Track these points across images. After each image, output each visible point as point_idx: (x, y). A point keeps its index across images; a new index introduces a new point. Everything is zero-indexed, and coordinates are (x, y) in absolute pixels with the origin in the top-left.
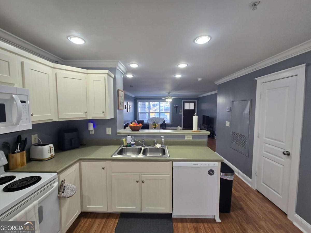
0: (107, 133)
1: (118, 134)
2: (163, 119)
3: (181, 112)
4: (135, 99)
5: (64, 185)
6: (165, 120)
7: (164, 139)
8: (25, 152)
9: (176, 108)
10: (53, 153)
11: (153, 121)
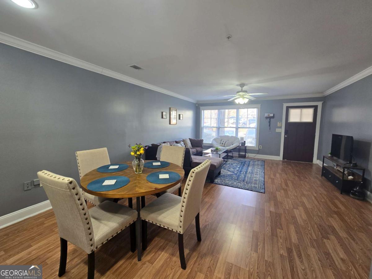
2: (242, 138)
3: (281, 127)
4: (197, 105)
6: (245, 142)
9: (270, 120)
11: (222, 142)
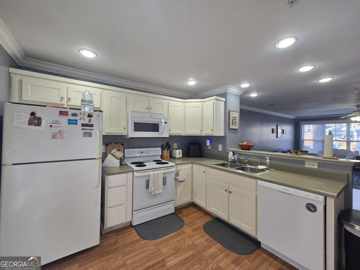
0: (219, 150)
1: (227, 151)
2: (357, 152)
5: (179, 173)
7: (269, 160)
8: (168, 151)
10: (181, 156)
